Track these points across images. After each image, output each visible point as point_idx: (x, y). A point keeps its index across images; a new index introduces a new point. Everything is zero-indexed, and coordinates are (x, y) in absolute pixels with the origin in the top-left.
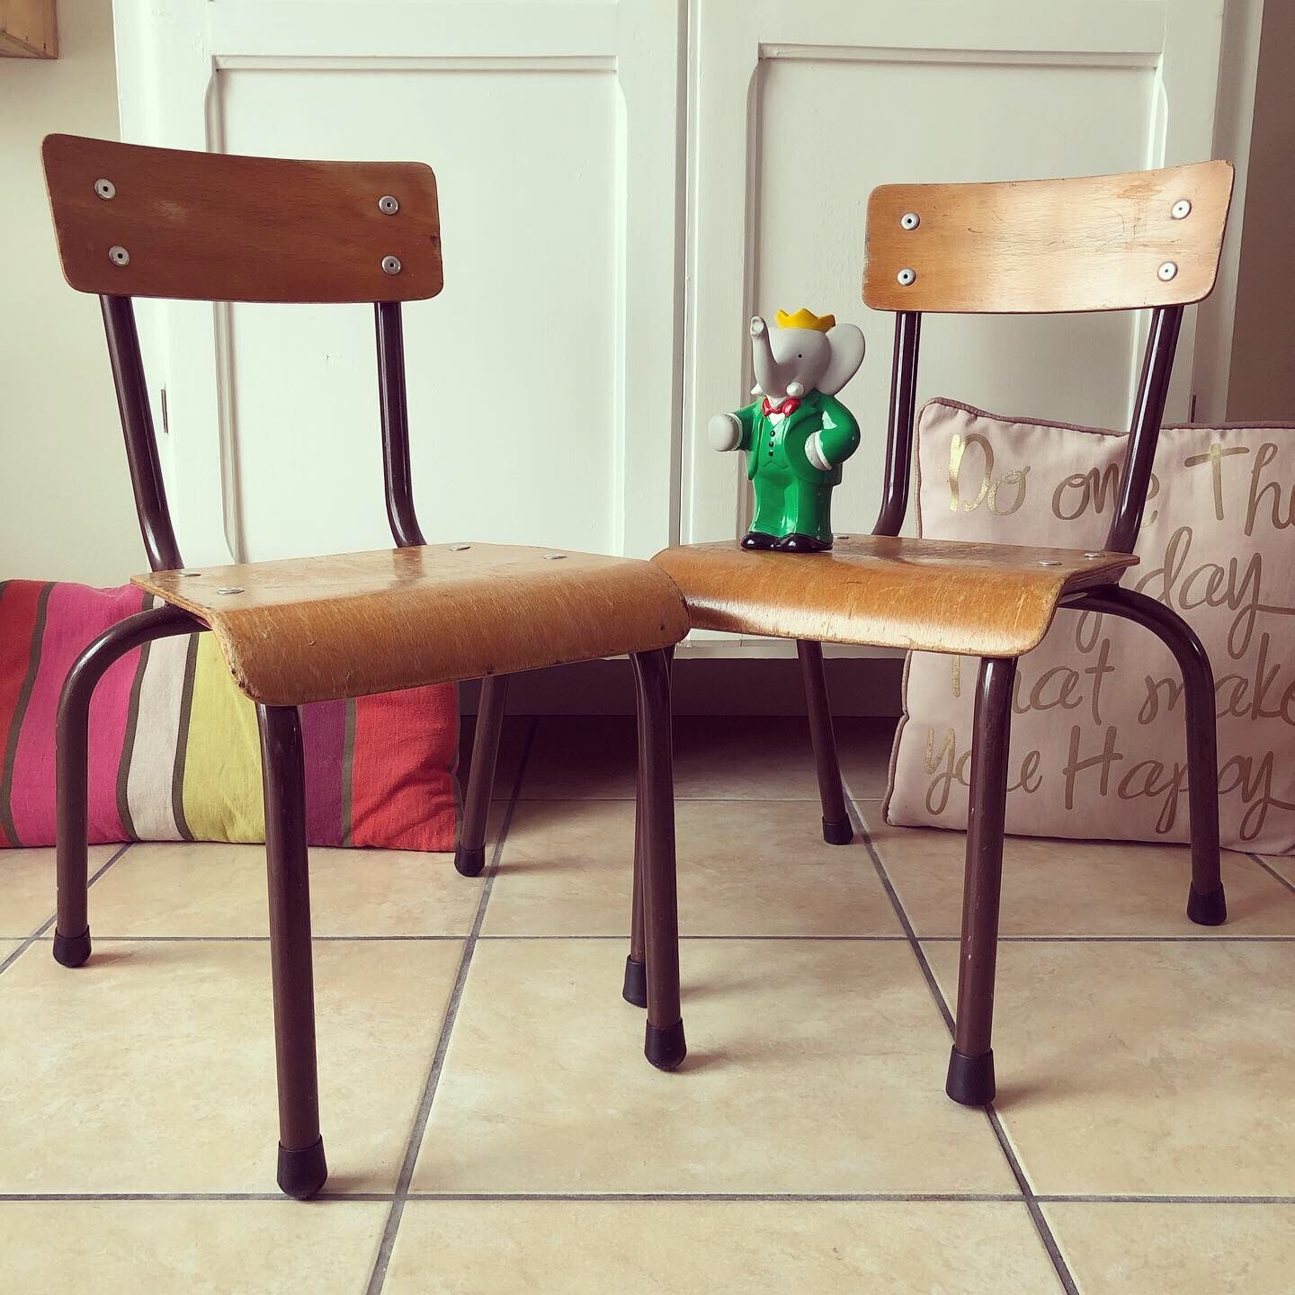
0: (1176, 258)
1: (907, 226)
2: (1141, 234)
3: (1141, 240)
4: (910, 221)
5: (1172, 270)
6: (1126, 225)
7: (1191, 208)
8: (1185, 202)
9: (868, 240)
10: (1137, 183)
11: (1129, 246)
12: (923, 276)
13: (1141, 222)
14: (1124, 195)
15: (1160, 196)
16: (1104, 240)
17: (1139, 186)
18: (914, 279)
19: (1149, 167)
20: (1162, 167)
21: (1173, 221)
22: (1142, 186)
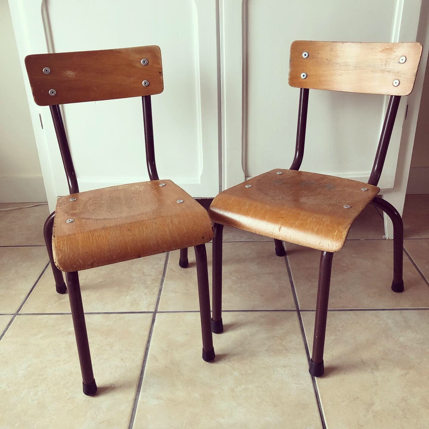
0: (399, 78)
1: (305, 57)
2: (388, 67)
3: (388, 70)
4: (305, 55)
5: (398, 83)
6: (383, 63)
7: (406, 60)
8: (404, 57)
9: (290, 61)
10: (387, 47)
11: (383, 71)
12: (310, 76)
13: (388, 63)
14: (383, 51)
15: (395, 53)
16: (374, 68)
17: (388, 49)
18: (307, 76)
19: (393, 41)
20: (398, 42)
21: (399, 64)
22: (390, 49)
